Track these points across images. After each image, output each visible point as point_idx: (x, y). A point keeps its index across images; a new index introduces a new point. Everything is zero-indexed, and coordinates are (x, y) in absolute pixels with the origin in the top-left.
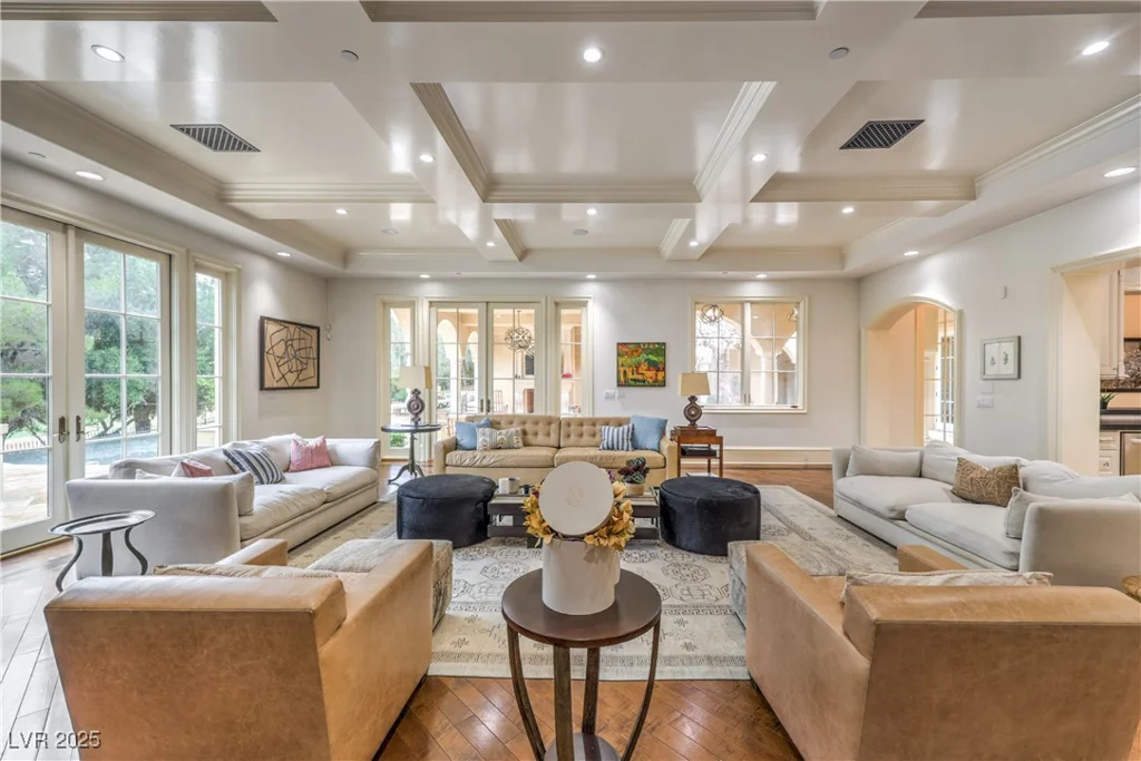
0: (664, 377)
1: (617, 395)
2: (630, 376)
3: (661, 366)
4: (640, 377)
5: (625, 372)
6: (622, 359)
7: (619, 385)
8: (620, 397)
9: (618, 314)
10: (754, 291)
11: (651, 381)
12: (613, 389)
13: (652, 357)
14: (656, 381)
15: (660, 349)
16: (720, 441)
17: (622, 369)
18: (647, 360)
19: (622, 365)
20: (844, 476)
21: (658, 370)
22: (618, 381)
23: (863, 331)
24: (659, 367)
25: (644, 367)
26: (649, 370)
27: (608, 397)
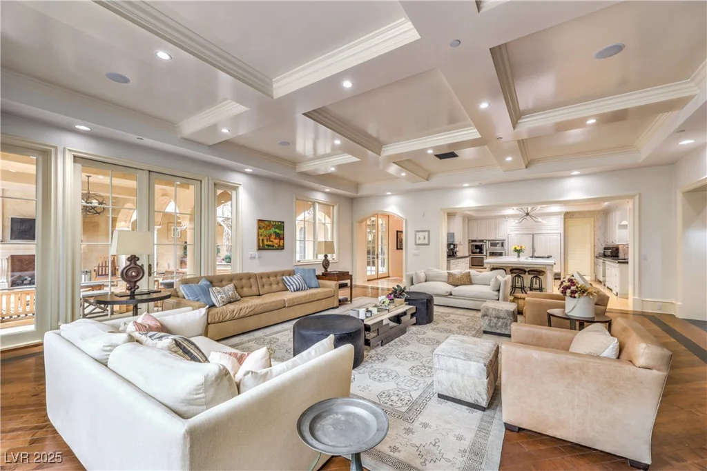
0: (283, 244)
1: (257, 256)
2: (266, 243)
3: (281, 236)
4: (271, 243)
5: (263, 240)
6: (261, 231)
7: (259, 249)
8: (259, 257)
9: (258, 200)
10: (320, 197)
11: (276, 246)
12: (255, 253)
13: (277, 230)
14: (279, 246)
15: (281, 226)
16: (350, 277)
17: (261, 238)
18: (275, 232)
19: (261, 235)
20: (413, 284)
21: (280, 239)
22: (259, 246)
23: (355, 223)
24: (280, 237)
25: (273, 237)
26: (275, 239)
27: (252, 258)
